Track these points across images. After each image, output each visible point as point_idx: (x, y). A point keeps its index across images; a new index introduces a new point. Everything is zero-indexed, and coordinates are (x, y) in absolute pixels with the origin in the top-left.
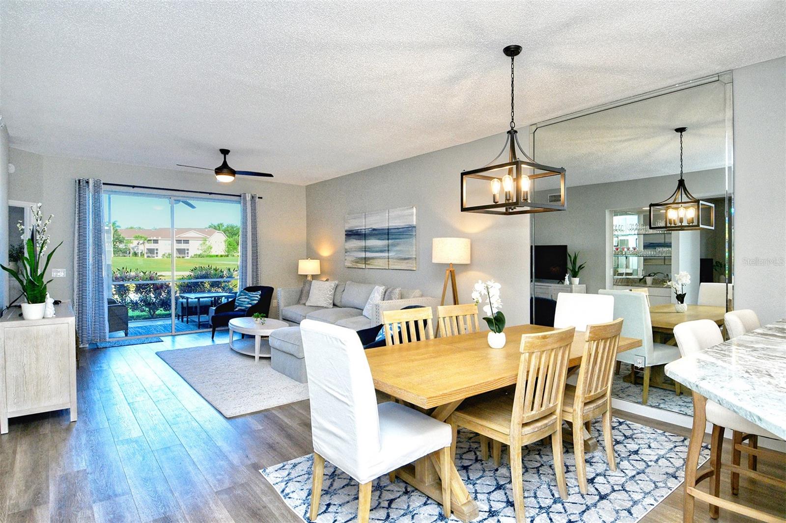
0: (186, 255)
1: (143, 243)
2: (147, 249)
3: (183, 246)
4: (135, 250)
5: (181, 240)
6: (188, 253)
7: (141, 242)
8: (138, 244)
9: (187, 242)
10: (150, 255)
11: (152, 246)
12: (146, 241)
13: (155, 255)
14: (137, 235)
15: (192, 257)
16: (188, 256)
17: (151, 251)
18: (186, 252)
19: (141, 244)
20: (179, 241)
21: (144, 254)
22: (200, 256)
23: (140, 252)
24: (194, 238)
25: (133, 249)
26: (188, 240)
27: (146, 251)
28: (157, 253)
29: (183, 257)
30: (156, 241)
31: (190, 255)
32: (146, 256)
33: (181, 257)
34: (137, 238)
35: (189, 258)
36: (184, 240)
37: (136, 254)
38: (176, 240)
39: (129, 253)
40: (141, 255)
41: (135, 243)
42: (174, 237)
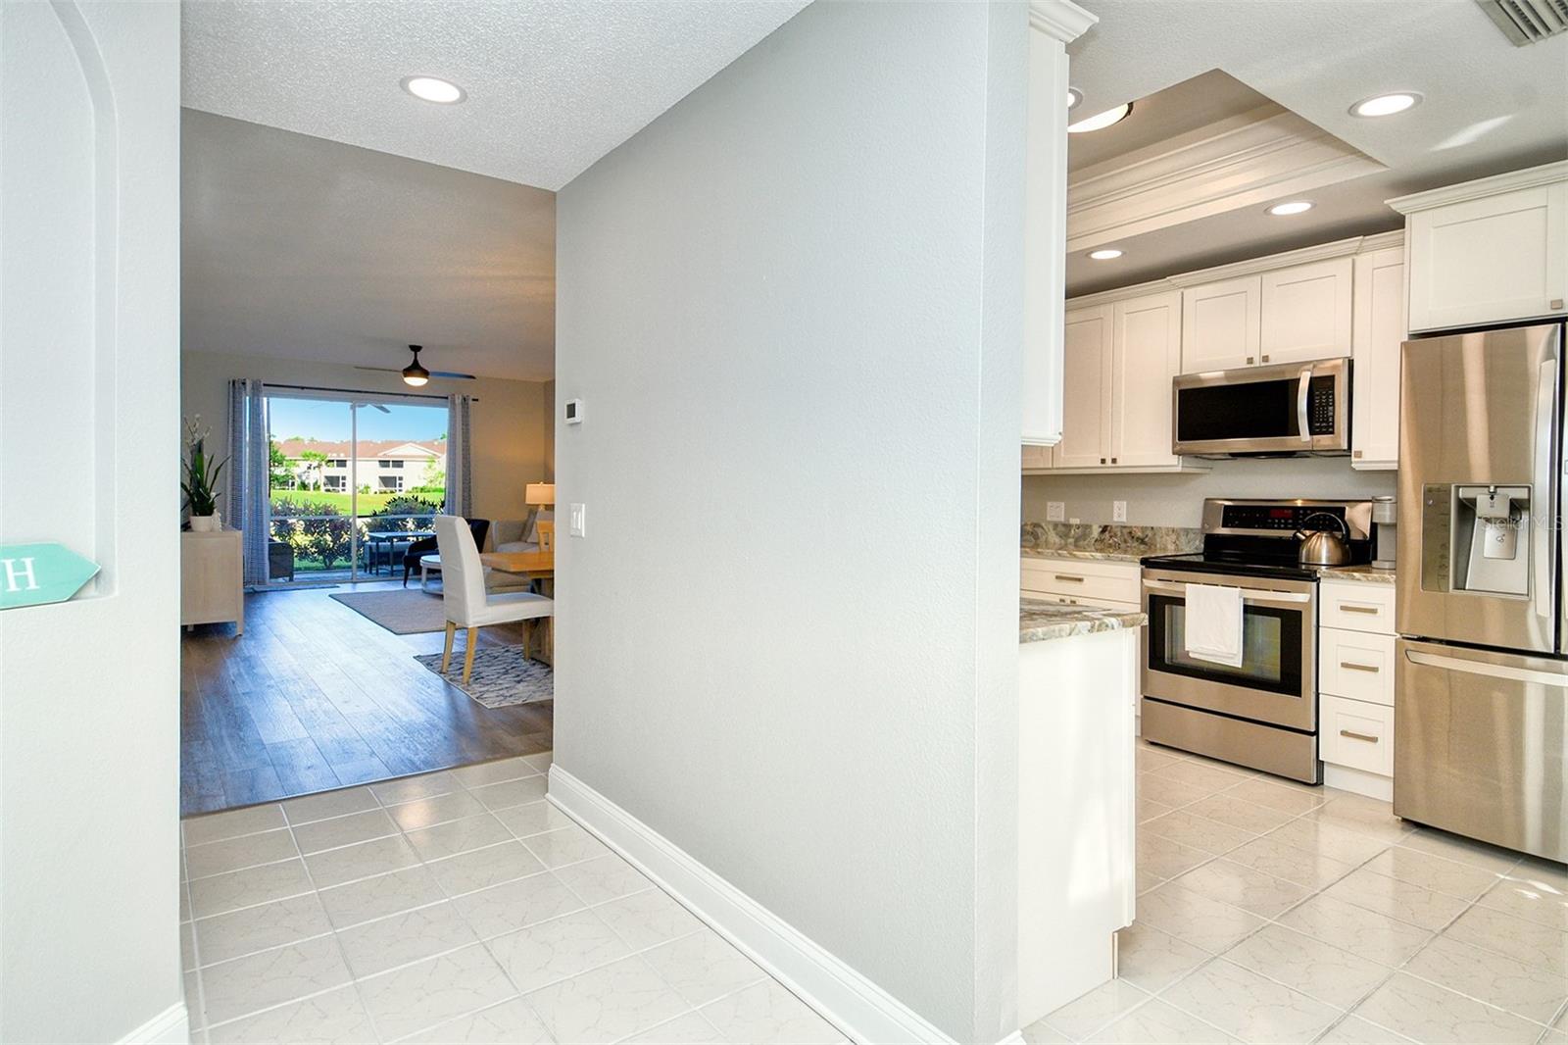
0: (398, 488)
1: (319, 466)
2: (326, 477)
3: (391, 472)
4: (304, 478)
5: (389, 461)
6: (400, 485)
7: (315, 464)
8: (309, 468)
9: (398, 464)
10: (331, 488)
11: (334, 471)
12: (323, 463)
13: (341, 488)
14: (308, 452)
15: (408, 491)
16: (400, 491)
17: (333, 481)
18: (398, 482)
19: (314, 468)
20: (384, 463)
21: (319, 487)
22: (423, 489)
23: (312, 481)
24: (413, 458)
25: (300, 477)
26: (402, 462)
27: (323, 480)
28: (344, 484)
30: (342, 464)
31: (404, 488)
32: (323, 488)
34: (306, 457)
36: (393, 461)
37: (304, 486)
38: (380, 461)
39: (293, 484)
40: (314, 489)
41: (304, 465)
42: (375, 455)
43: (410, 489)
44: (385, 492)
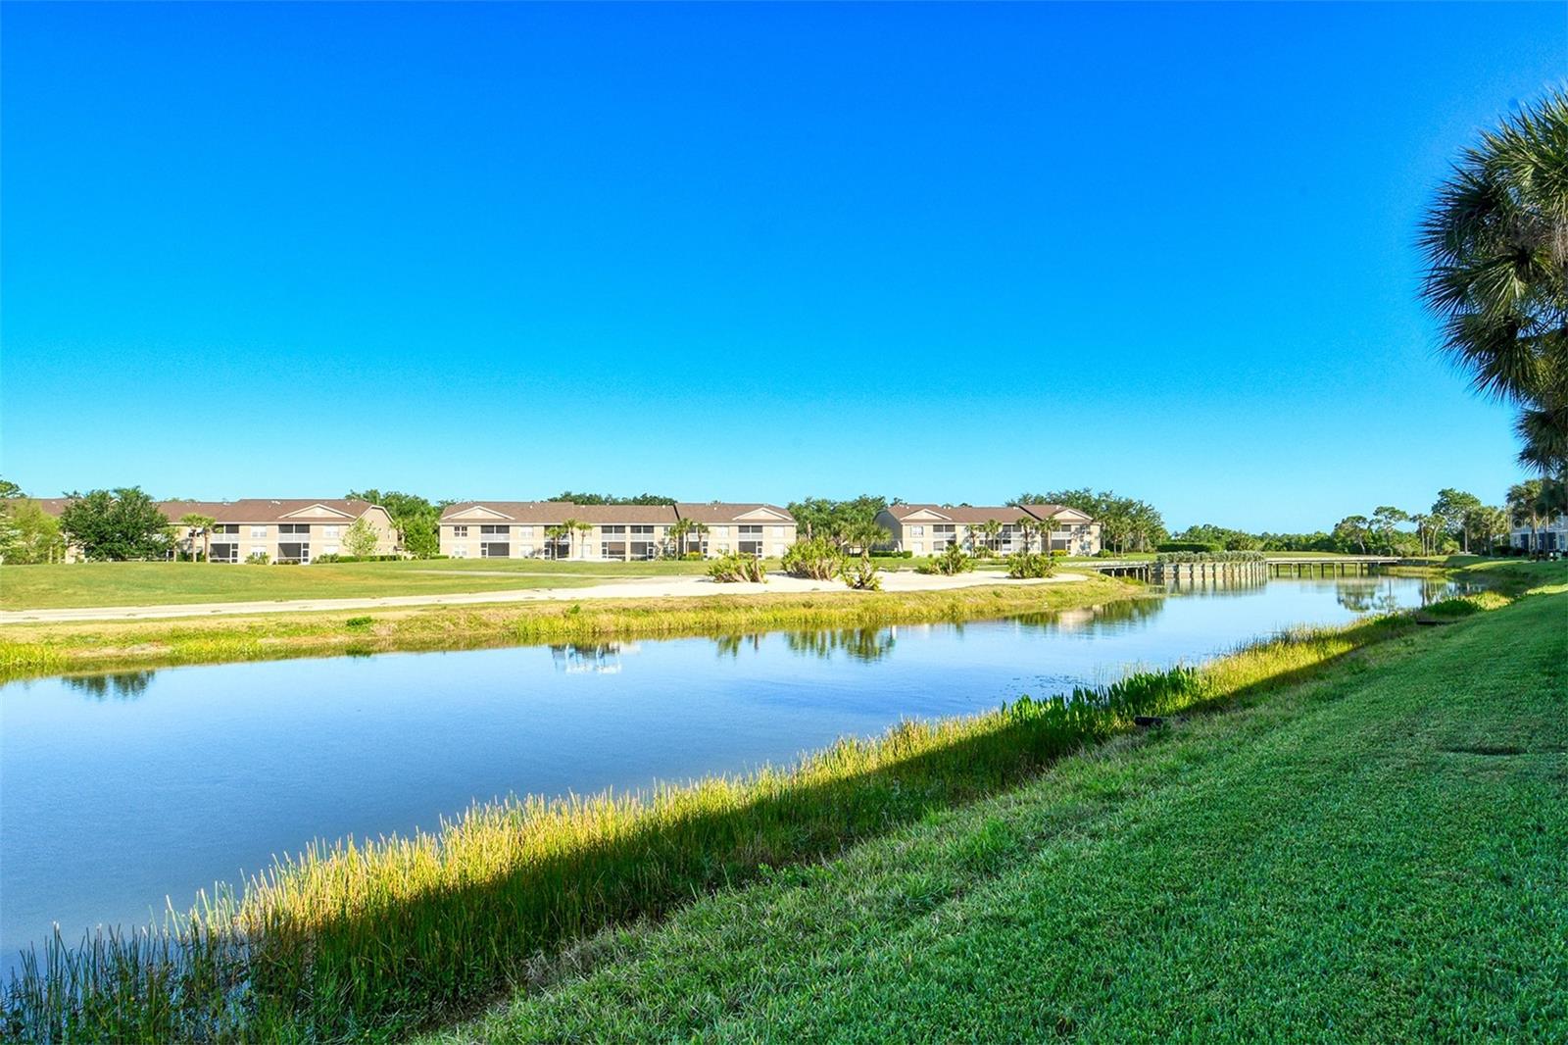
0: (302, 558)
1: (205, 532)
2: (212, 545)
3: (294, 538)
4: (185, 548)
5: (292, 525)
6: (306, 554)
7: (199, 530)
8: (192, 535)
9: (304, 528)
11: (224, 538)
12: (210, 528)
13: (231, 558)
14: (191, 516)
15: (314, 562)
16: (305, 560)
17: (221, 551)
18: (302, 550)
19: (198, 535)
20: (285, 528)
21: (204, 557)
22: (333, 559)
23: (196, 551)
24: (321, 521)
25: (180, 545)
26: (308, 525)
27: (209, 549)
28: (235, 554)
29: (295, 563)
30: (233, 529)
31: (310, 558)
32: (209, 559)
33: (291, 562)
34: (189, 522)
35: (308, 563)
36: (297, 525)
37: (186, 557)
38: (280, 525)
39: (171, 554)
40: (198, 560)
41: (186, 531)
42: (275, 518)
43: (318, 559)
44: (287, 563)
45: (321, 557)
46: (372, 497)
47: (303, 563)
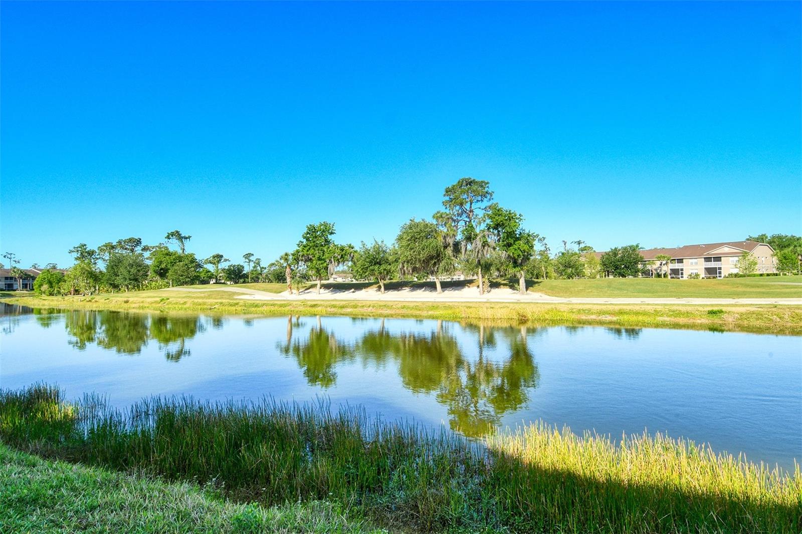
0: (718, 275)
1: (667, 263)
2: (671, 269)
3: (713, 264)
4: (659, 271)
5: (711, 258)
6: (720, 273)
7: (664, 262)
8: (661, 265)
9: (718, 259)
10: (674, 276)
11: (677, 266)
12: (669, 261)
13: (680, 276)
14: (659, 255)
15: (725, 277)
16: (720, 277)
17: (675, 272)
18: (718, 271)
19: (664, 264)
20: (708, 259)
21: (667, 275)
22: (736, 275)
23: (663, 272)
24: (727, 255)
25: (656, 270)
26: (721, 257)
27: (669, 272)
28: (682, 274)
29: (714, 278)
30: (680, 261)
31: (723, 275)
32: (669, 277)
33: (712, 277)
34: (659, 258)
35: (722, 278)
36: (713, 258)
37: (659, 276)
38: (704, 258)
39: (652, 274)
40: (664, 277)
41: (658, 263)
42: (702, 254)
43: (727, 275)
44: (709, 278)
45: (729, 275)
46: (761, 239)
47: (718, 278)
